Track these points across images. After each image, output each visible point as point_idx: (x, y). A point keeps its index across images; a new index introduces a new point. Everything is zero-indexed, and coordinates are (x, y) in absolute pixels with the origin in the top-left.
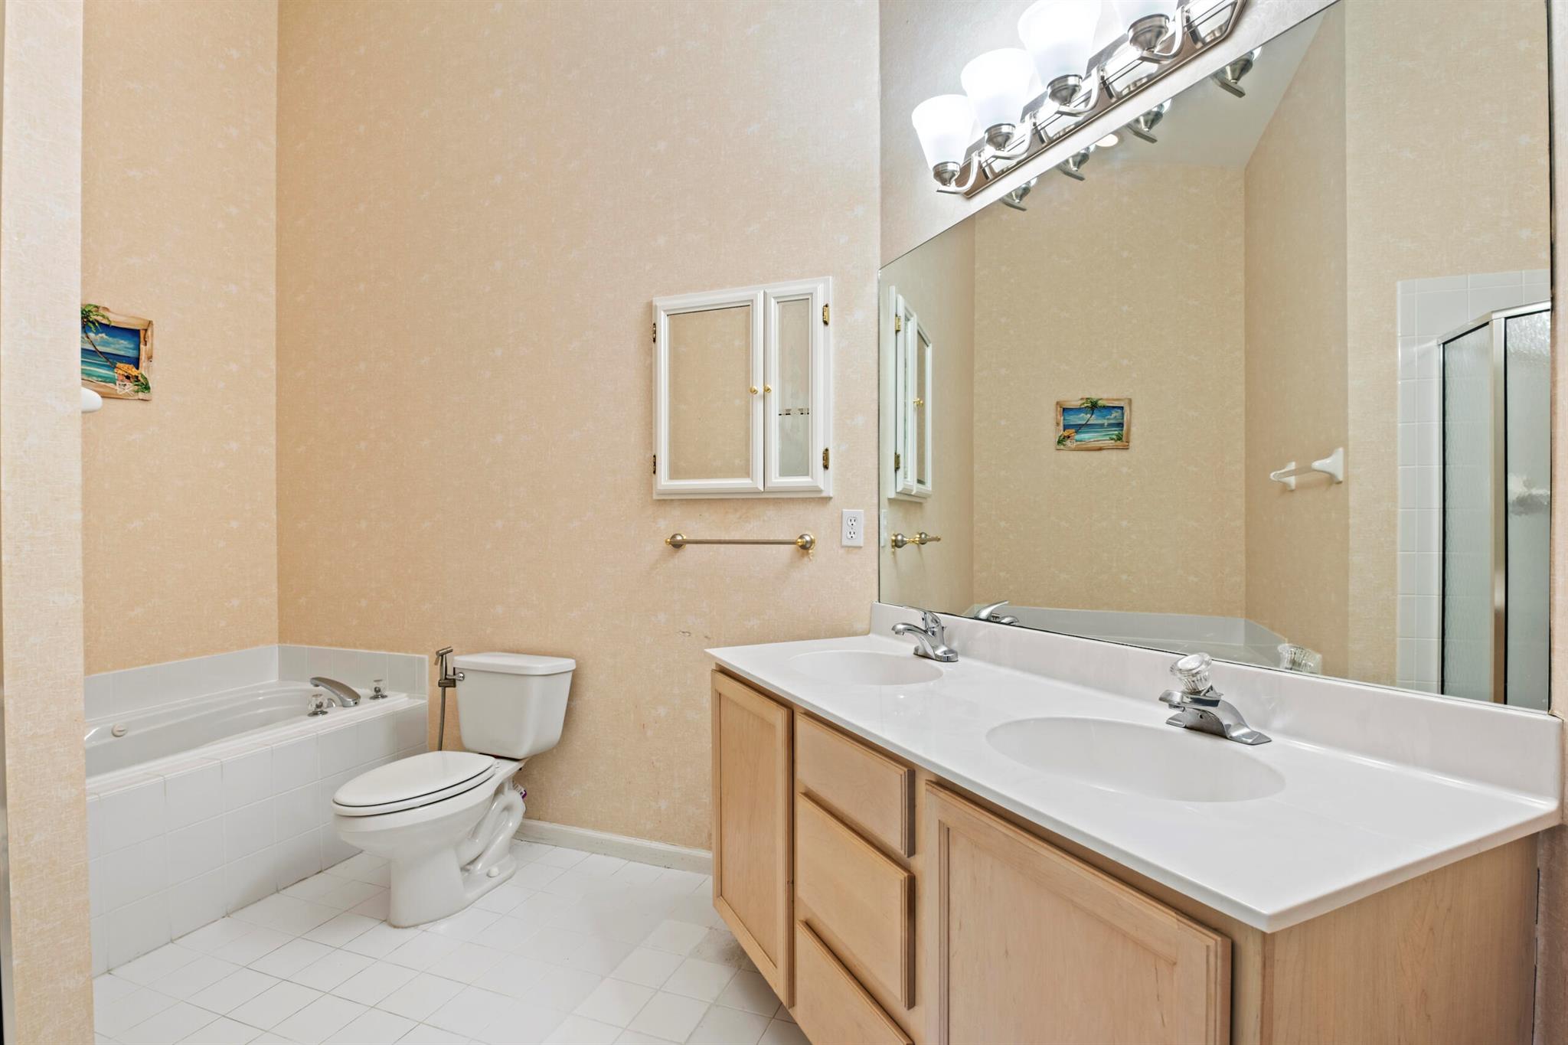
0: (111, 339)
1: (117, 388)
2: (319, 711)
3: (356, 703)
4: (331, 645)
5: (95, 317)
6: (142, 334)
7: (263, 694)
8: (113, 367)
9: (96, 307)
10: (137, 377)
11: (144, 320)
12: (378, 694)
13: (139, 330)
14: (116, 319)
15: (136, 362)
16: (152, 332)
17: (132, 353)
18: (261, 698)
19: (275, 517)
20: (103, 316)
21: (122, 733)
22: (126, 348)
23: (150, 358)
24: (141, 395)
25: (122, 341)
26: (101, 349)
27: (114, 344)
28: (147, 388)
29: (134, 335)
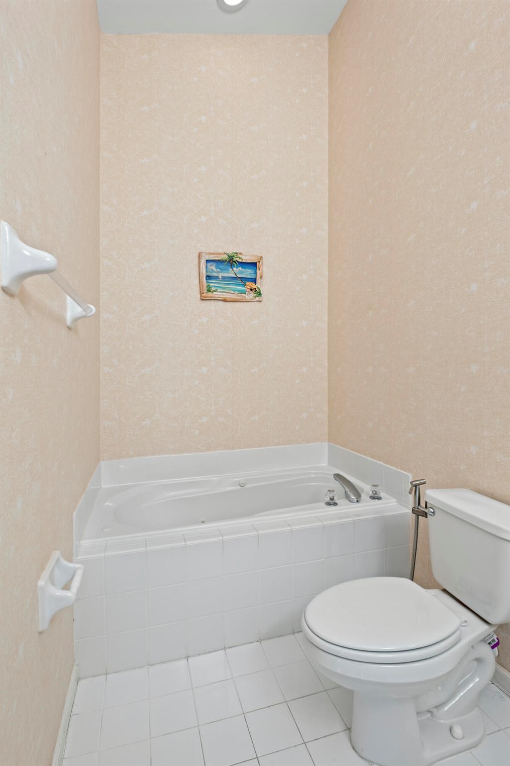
0: (244, 270)
1: (246, 296)
2: (332, 503)
3: (357, 501)
4: (352, 450)
5: (236, 259)
6: (258, 264)
7: (314, 474)
8: (245, 285)
9: (236, 253)
10: (255, 289)
11: (257, 256)
12: (375, 497)
13: (256, 263)
14: (246, 258)
15: (255, 281)
16: (262, 262)
17: (253, 276)
18: (313, 476)
19: (327, 365)
20: (239, 258)
21: (243, 485)
22: (251, 273)
23: (261, 277)
24: (257, 299)
25: (249, 270)
26: (239, 276)
27: (245, 272)
28: (260, 294)
29: (254, 265)
